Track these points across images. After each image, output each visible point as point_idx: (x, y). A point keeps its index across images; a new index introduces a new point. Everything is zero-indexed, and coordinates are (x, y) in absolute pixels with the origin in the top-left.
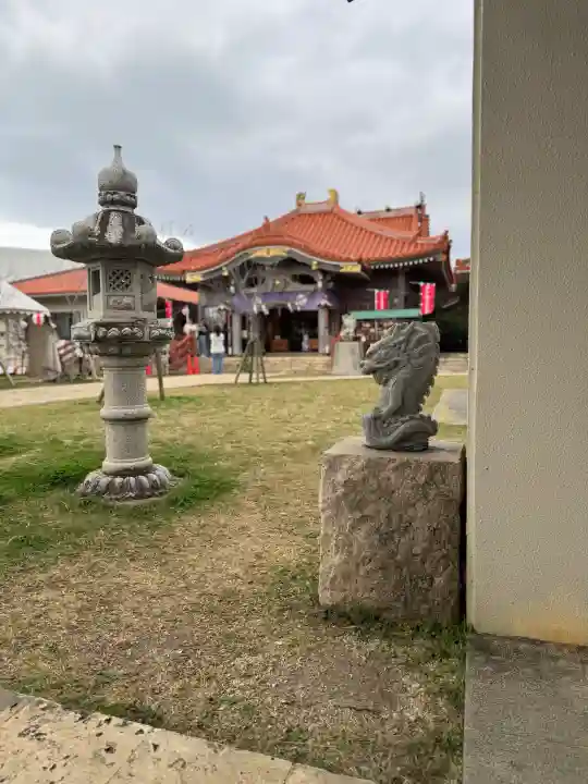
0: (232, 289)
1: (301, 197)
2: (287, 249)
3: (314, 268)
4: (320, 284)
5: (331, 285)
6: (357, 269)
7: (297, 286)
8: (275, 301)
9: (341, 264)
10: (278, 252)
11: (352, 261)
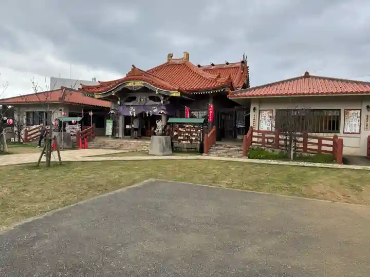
0: (119, 102)
1: (170, 56)
2: (143, 82)
3: (157, 93)
4: (162, 102)
5: (169, 102)
6: (178, 94)
7: (152, 102)
8: (141, 110)
9: (171, 92)
10: (139, 84)
11: (175, 90)
